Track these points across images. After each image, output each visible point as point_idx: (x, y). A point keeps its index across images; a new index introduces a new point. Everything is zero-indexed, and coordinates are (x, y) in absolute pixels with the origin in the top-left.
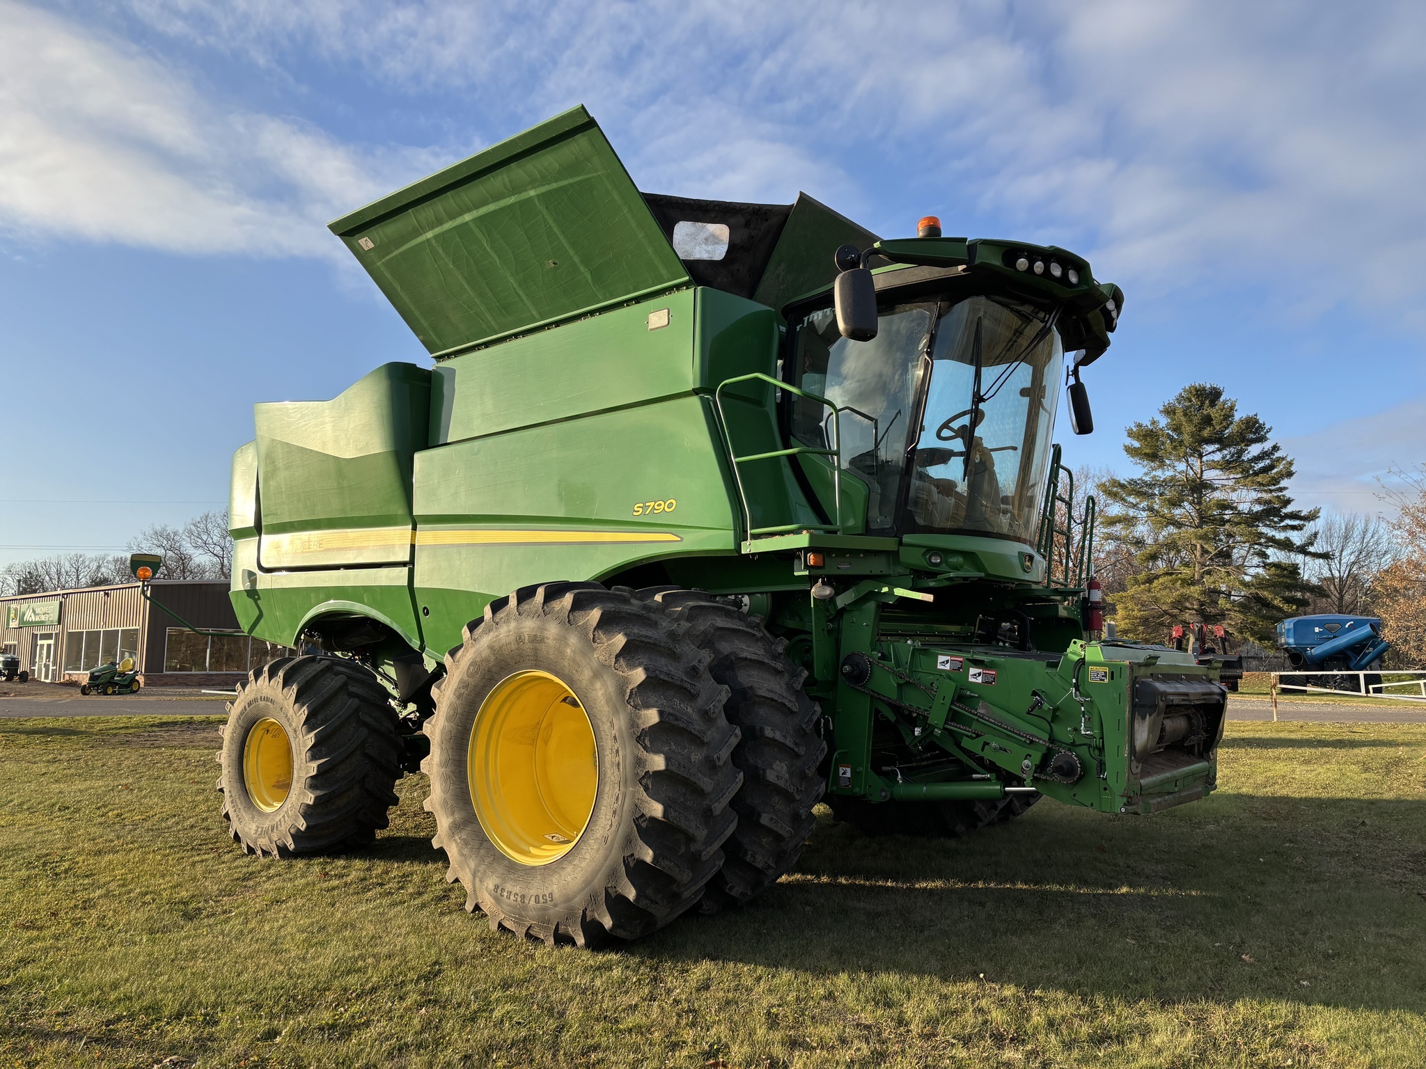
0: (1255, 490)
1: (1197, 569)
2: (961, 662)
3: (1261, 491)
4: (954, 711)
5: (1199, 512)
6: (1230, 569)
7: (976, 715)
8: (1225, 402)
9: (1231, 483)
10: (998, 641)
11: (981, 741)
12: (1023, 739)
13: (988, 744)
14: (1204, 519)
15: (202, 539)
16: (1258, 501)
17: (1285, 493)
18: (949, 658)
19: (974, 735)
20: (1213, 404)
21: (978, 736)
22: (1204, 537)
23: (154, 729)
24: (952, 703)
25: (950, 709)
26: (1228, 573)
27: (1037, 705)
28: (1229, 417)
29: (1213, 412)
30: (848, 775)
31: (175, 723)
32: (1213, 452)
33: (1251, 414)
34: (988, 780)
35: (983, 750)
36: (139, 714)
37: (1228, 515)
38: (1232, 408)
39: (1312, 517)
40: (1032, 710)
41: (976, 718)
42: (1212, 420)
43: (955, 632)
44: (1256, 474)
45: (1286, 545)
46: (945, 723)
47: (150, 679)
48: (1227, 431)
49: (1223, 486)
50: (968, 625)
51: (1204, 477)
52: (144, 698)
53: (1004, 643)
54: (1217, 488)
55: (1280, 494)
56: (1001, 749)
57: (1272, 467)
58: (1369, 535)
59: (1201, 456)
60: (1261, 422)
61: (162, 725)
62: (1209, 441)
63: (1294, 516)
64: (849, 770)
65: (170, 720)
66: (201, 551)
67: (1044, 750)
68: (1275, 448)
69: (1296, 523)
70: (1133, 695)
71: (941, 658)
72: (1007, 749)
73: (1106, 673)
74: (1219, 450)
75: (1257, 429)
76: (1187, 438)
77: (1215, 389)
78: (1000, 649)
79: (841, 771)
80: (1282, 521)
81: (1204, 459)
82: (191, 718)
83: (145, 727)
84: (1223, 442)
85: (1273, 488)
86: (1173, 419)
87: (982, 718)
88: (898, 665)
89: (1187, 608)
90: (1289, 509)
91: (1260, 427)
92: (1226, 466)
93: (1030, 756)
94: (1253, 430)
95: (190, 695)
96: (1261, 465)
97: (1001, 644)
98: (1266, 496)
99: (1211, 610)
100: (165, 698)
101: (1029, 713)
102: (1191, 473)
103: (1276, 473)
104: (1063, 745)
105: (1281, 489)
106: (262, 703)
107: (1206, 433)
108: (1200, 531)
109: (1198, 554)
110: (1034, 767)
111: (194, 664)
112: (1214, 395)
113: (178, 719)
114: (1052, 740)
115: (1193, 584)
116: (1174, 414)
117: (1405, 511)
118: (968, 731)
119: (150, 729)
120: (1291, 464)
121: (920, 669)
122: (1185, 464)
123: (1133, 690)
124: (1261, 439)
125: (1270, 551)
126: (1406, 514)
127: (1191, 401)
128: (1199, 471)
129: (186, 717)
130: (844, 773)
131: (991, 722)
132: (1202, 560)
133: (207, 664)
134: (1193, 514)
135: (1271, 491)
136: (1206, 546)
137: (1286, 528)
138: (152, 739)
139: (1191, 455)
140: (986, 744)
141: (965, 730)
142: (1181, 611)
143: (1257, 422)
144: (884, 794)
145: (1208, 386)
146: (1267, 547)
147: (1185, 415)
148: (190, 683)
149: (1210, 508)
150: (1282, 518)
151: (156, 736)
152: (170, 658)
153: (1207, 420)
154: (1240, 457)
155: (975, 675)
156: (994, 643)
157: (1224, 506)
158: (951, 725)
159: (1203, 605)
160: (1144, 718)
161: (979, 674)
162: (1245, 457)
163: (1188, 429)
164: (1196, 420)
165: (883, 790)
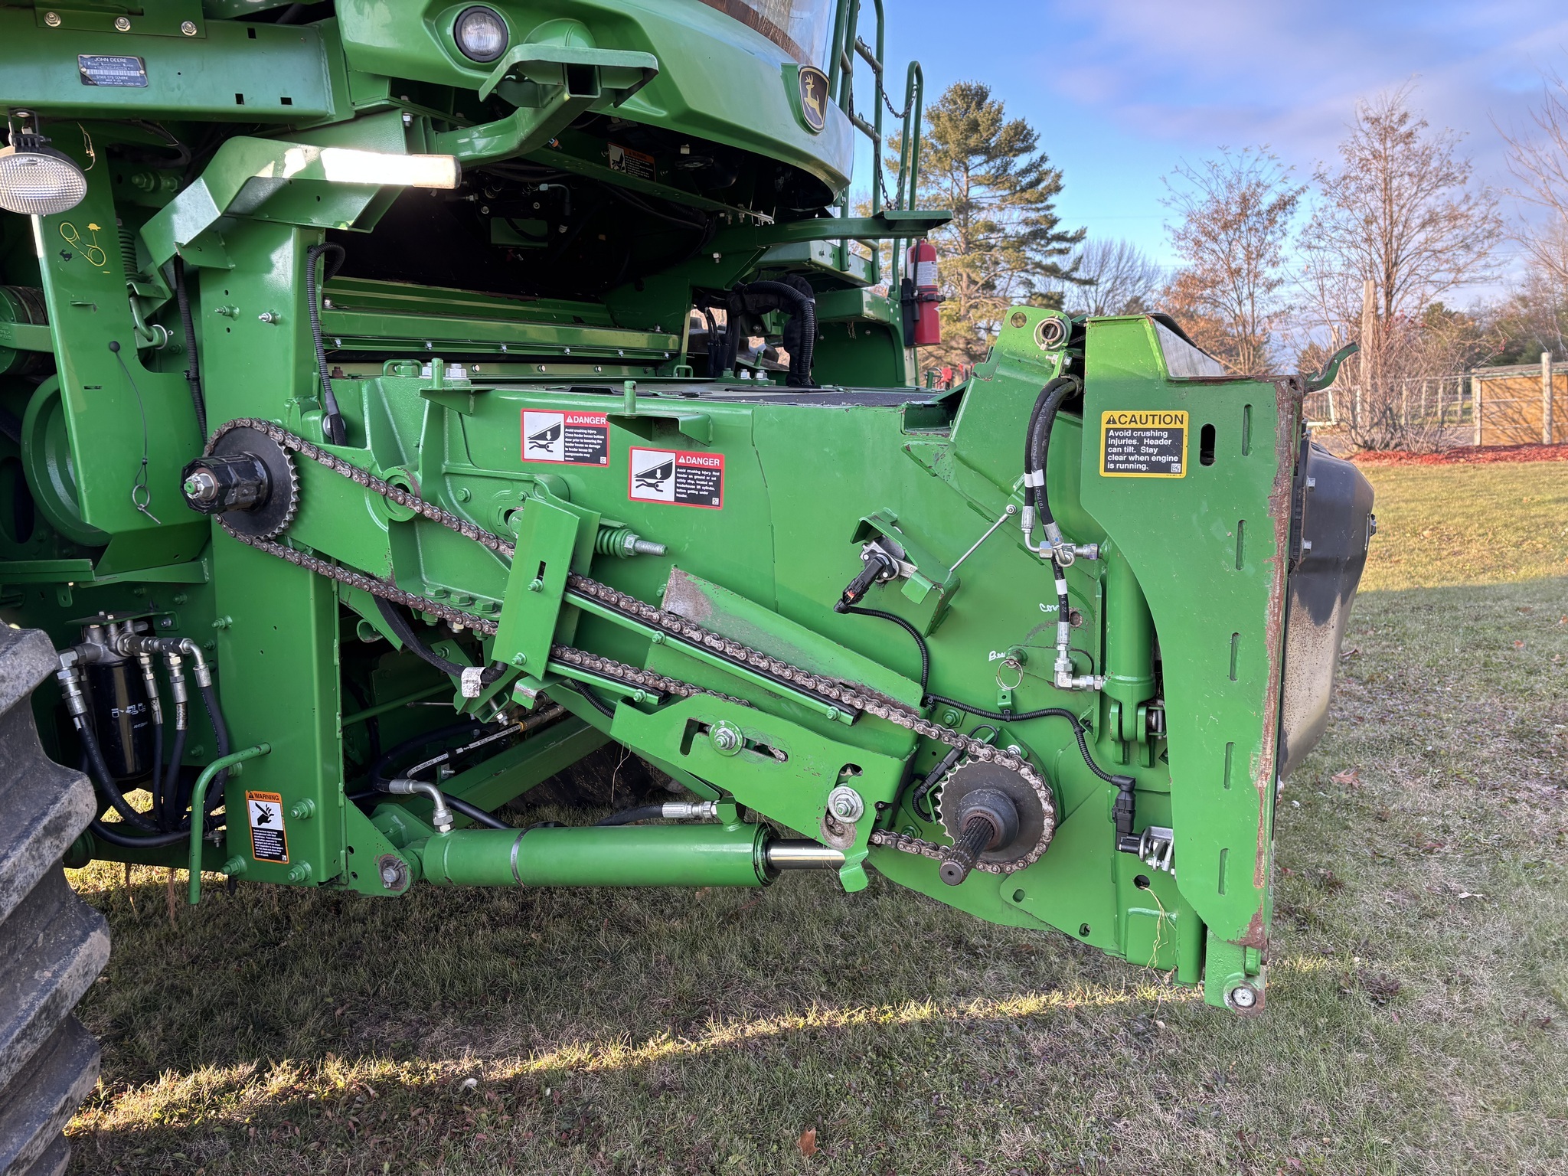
0: (1022, 208)
1: (963, 303)
2: (601, 430)
3: (1027, 210)
4: (584, 614)
5: (965, 236)
6: (997, 301)
7: (656, 625)
8: (992, 105)
9: (997, 201)
10: (739, 367)
11: (676, 717)
12: (831, 711)
13: (702, 728)
14: (970, 245)
16: (1026, 222)
17: (1052, 211)
18: (558, 419)
19: (654, 699)
20: (979, 106)
21: (667, 698)
22: (971, 265)
24: (570, 586)
25: (565, 606)
26: (995, 306)
27: (881, 574)
28: (997, 121)
29: (980, 116)
30: (276, 823)
32: (980, 165)
33: (1019, 119)
34: (714, 822)
35: (685, 748)
37: (994, 239)
38: (999, 111)
39: (1078, 238)
40: (859, 597)
41: (656, 635)
42: (979, 125)
43: (626, 350)
44: (1023, 190)
45: (1053, 271)
46: (552, 657)
48: (994, 139)
49: (990, 205)
50: (664, 331)
51: (970, 195)
53: (753, 372)
54: (983, 208)
55: (1047, 213)
56: (748, 744)
57: (1038, 181)
58: (1124, 260)
59: (967, 170)
60: (1029, 127)
62: (974, 152)
63: (1060, 238)
64: (276, 808)
67: (906, 745)
68: (1043, 159)
69: (1063, 245)
70: (1295, 525)
71: (536, 423)
72: (773, 745)
73: (1176, 435)
74: (987, 162)
75: (1025, 136)
76: (952, 148)
77: (981, 88)
78: (744, 386)
79: (255, 814)
80: (1048, 244)
81: (971, 173)
84: (989, 153)
85: (1040, 205)
86: (937, 126)
87: (679, 636)
88: (391, 454)
89: (952, 348)
90: (1057, 230)
91: (1028, 133)
92: (994, 181)
93: (856, 769)
94: (1021, 138)
96: (1028, 180)
97: (745, 375)
98: (1033, 215)
99: (976, 349)
101: (847, 607)
102: (956, 191)
103: (1043, 189)
104: (973, 720)
105: (1049, 207)
107: (973, 141)
108: (968, 258)
109: (964, 284)
110: (873, 814)
112: (981, 95)
114: (932, 703)
115: (959, 320)
116: (939, 118)
117: (1191, 217)
118: (634, 685)
120: (1059, 176)
121: (467, 467)
122: (950, 180)
123: (1296, 503)
124: (1029, 149)
125: (1035, 279)
126: (1191, 220)
127: (955, 103)
128: (965, 187)
130: (263, 819)
131: (712, 650)
132: (968, 292)
134: (959, 239)
135: (1038, 210)
136: (973, 276)
137: (1051, 253)
139: (957, 169)
140: (696, 727)
141: (622, 680)
142: (947, 351)
143: (1024, 128)
144: (390, 875)
145: (974, 85)
146: (1034, 274)
147: (951, 120)
149: (977, 231)
150: (1049, 241)
153: (974, 127)
154: (1005, 171)
155: (651, 474)
156: (728, 373)
157: (991, 228)
158: (570, 664)
159: (968, 343)
160: (1320, 615)
161: (666, 470)
162: (1012, 171)
163: (953, 136)
164: (962, 125)
165: (388, 863)
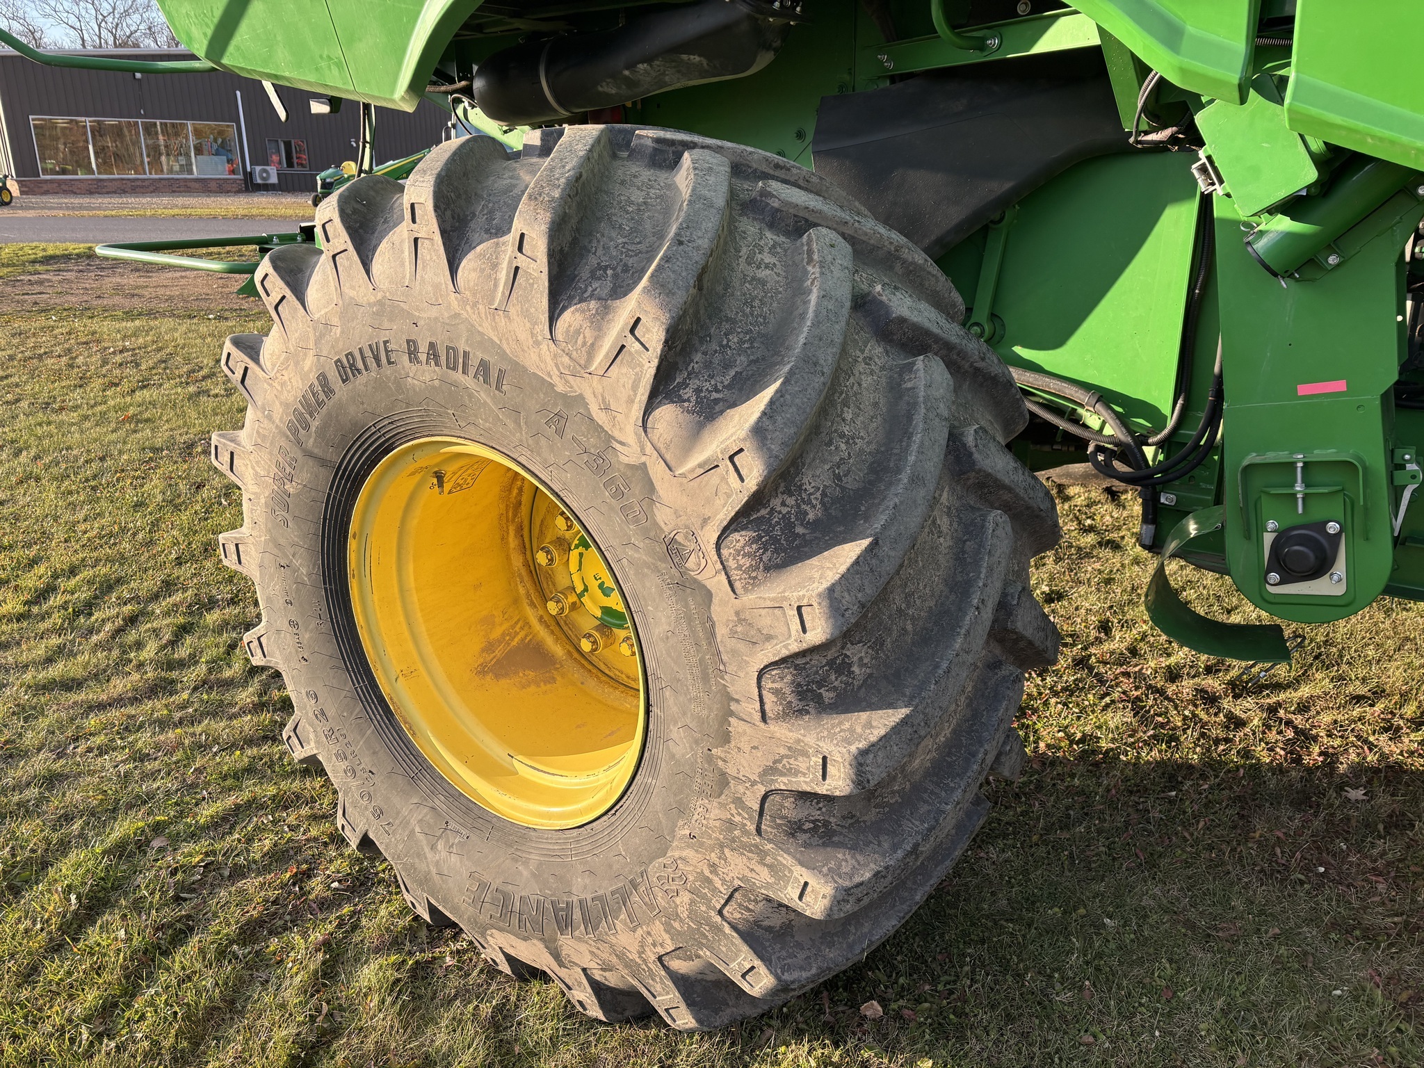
15: (49, 5)
23: (38, 267)
31: (67, 257)
36: (13, 240)
47: (26, 186)
52: (21, 213)
61: (48, 260)
65: (58, 252)
66: (51, 20)
82: (90, 248)
83: (24, 265)
95: (81, 208)
100: (48, 213)
106: (422, 375)
111: (79, 166)
113: (70, 250)
119: (30, 268)
129: (81, 248)
133: (94, 166)
138: (37, 289)
148: (78, 191)
151: (41, 283)
152: (43, 159)
